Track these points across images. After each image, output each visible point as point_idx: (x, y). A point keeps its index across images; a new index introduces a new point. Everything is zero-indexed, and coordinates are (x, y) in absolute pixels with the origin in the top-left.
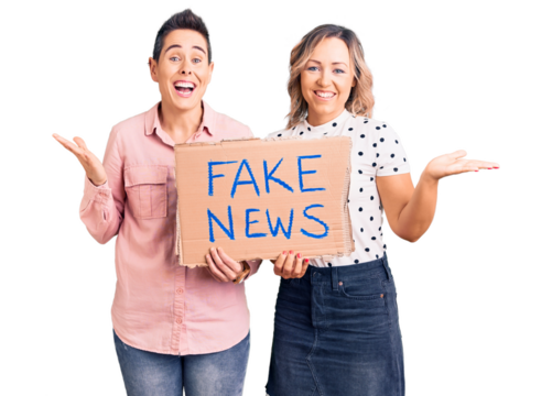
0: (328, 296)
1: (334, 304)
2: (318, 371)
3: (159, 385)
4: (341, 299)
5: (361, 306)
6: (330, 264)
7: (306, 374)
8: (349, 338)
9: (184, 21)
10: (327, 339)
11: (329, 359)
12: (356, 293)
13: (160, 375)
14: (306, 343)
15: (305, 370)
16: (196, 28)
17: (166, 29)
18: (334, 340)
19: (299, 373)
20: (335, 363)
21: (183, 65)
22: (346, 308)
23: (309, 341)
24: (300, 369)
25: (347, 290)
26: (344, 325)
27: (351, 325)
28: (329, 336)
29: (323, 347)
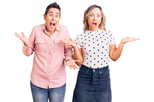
0: (97, 76)
1: (99, 78)
2: (93, 96)
3: (42, 98)
4: (101, 76)
5: (105, 78)
6: (98, 68)
7: (90, 97)
8: (102, 87)
9: (55, 6)
10: (95, 87)
11: (96, 93)
12: (104, 75)
13: (42, 95)
14: (90, 89)
15: (89, 96)
16: (58, 8)
17: (49, 7)
18: (97, 87)
19: (88, 97)
20: (98, 94)
21: (53, 18)
22: (101, 79)
23: (90, 88)
24: (88, 96)
25: (102, 74)
26: (100, 83)
27: (102, 83)
28: (96, 87)
29: (95, 90)
